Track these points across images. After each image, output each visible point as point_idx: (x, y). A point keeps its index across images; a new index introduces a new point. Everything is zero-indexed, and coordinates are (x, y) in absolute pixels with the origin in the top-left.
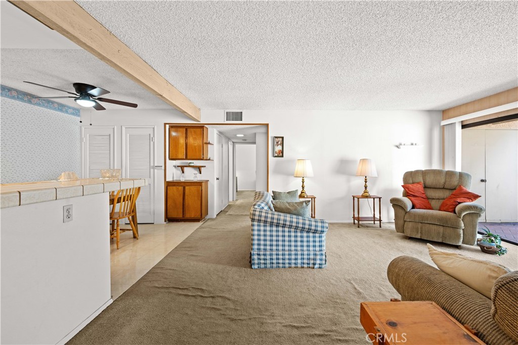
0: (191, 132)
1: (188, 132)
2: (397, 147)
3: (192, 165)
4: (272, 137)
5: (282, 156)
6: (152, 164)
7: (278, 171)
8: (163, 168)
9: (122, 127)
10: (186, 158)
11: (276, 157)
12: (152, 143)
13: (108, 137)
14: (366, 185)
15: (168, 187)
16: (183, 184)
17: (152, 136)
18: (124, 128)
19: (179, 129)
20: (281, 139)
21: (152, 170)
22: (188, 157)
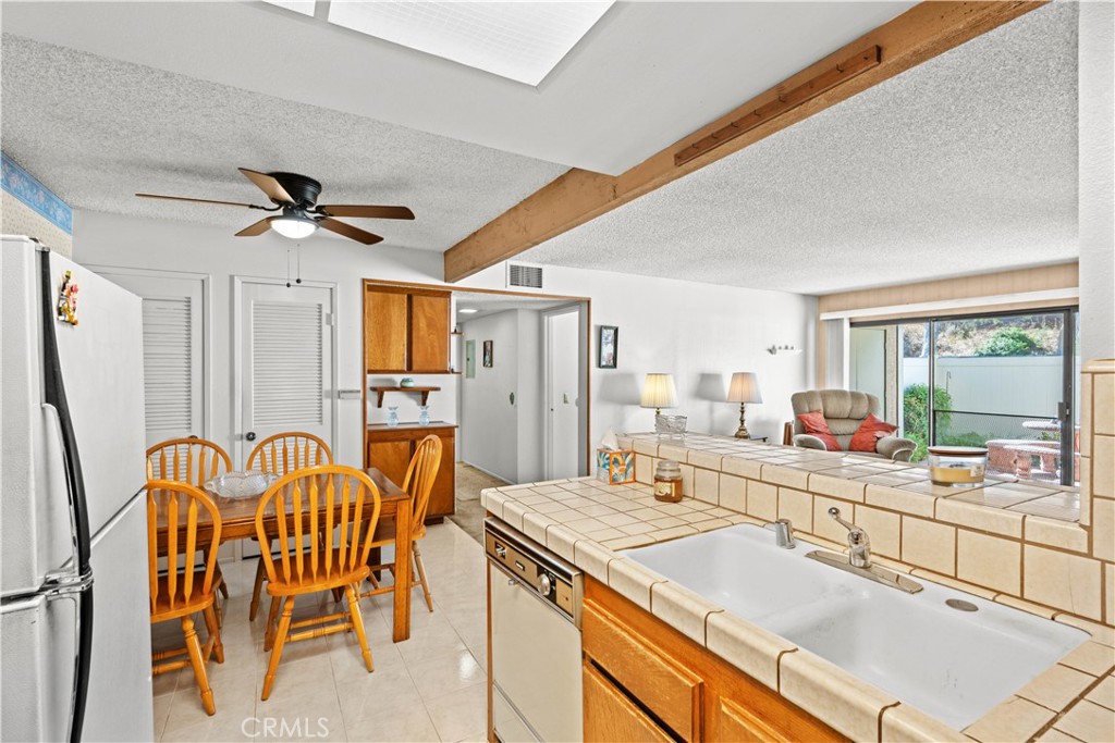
0: (422, 305)
1: (415, 303)
2: (770, 351)
3: (410, 385)
4: (596, 326)
5: (615, 366)
6: (327, 386)
7: (606, 398)
8: (361, 395)
9: (232, 278)
10: (410, 369)
11: (604, 367)
12: (326, 329)
13: (182, 306)
14: (742, 417)
15: (372, 446)
16: (407, 435)
17: (326, 310)
18: (238, 283)
19: (391, 295)
20: (612, 332)
21: (327, 403)
22: (414, 368)
